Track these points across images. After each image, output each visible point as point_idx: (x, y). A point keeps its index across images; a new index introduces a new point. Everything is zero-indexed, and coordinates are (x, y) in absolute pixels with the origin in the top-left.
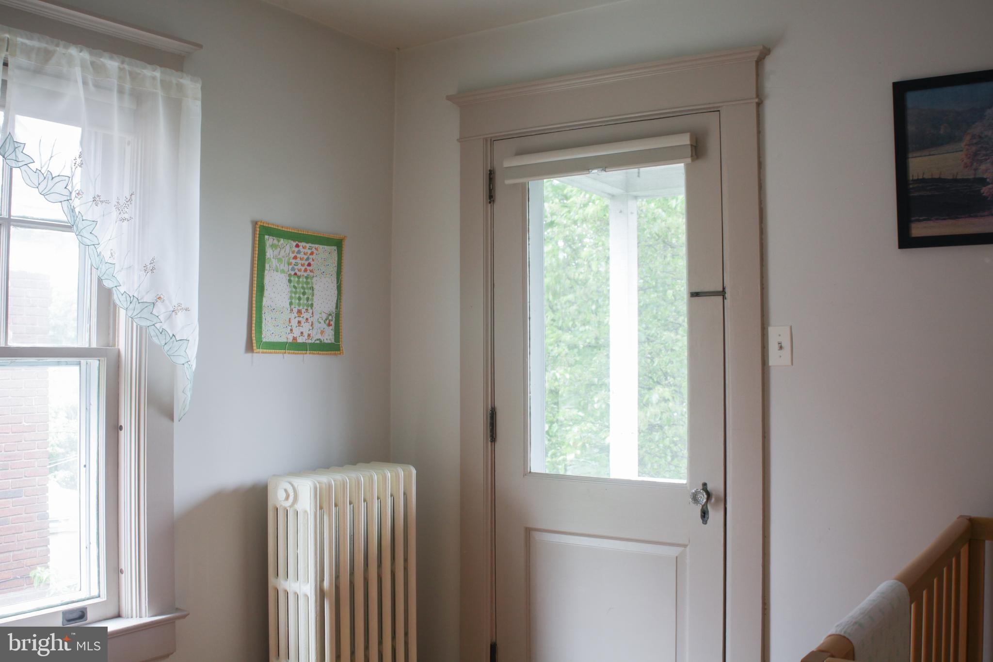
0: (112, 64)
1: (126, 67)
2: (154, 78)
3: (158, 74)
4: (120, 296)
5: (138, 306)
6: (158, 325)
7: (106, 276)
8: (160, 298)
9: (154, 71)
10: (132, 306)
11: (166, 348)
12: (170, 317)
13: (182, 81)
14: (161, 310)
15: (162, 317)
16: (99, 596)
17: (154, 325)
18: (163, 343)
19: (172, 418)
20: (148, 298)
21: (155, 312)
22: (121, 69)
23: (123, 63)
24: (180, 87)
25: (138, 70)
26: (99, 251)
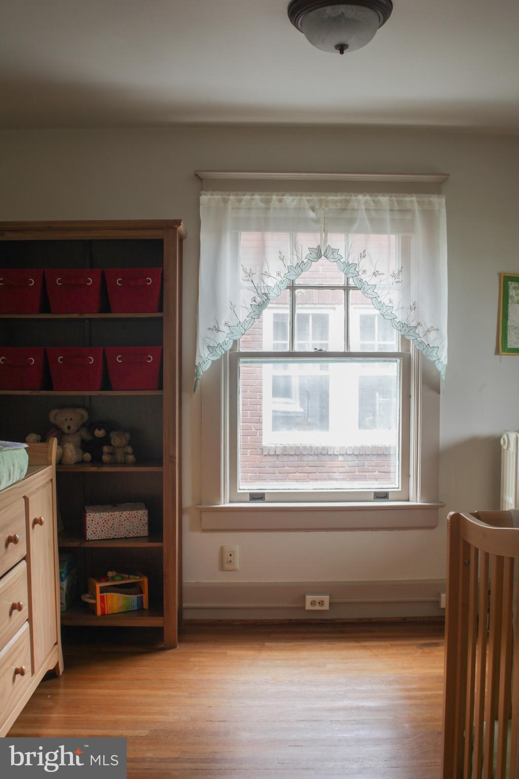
0: (384, 199)
1: (394, 198)
2: (412, 201)
3: (414, 199)
4: (396, 324)
5: (407, 328)
6: (419, 339)
7: (386, 313)
8: (419, 324)
9: (411, 197)
10: (404, 329)
11: (424, 352)
12: (426, 334)
13: (431, 199)
14: (420, 330)
15: (421, 335)
16: (399, 488)
17: (416, 339)
18: (422, 349)
19: (439, 392)
20: (413, 324)
21: (417, 332)
22: (391, 201)
23: (391, 197)
24: (430, 203)
25: (402, 199)
26: (379, 300)
